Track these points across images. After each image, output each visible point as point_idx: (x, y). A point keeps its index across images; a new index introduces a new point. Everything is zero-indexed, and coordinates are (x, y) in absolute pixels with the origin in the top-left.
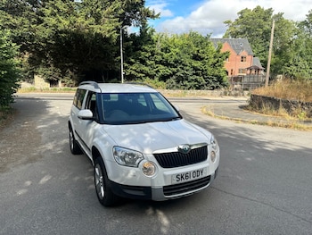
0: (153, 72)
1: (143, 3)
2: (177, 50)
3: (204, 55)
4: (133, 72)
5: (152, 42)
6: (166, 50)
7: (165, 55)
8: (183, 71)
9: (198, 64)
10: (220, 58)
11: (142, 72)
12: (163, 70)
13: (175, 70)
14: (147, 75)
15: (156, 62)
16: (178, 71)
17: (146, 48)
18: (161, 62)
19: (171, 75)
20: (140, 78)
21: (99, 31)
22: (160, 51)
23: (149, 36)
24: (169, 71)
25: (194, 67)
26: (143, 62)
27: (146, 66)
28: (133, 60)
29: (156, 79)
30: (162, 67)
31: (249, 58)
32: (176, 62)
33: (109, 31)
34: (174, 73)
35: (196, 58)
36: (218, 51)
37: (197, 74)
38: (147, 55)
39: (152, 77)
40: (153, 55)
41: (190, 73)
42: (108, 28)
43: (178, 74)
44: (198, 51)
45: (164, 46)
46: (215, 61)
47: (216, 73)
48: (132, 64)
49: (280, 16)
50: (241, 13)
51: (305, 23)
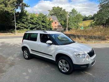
0: (27, 26)
1: (22, 1)
2: (36, 19)
3: (45, 21)
4: (19, 27)
5: (27, 16)
6: (32, 19)
7: (32, 20)
8: (39, 26)
9: (44, 24)
10: (50, 22)
11: (23, 26)
12: (31, 26)
13: (36, 26)
14: (25, 27)
15: (28, 23)
16: (37, 26)
17: (24, 17)
18: (30, 23)
19: (35, 28)
20: (22, 29)
21: (7, 10)
22: (30, 19)
23: (25, 13)
24: (34, 26)
25: (42, 25)
26: (23, 23)
27: (24, 24)
28: (19, 22)
29: (29, 29)
30: (31, 25)
31: (57, 23)
32: (36, 23)
33: (11, 10)
34: (36, 27)
35: (43, 22)
36: (49, 20)
37: (44, 28)
38: (25, 20)
39: (27, 28)
40: (27, 20)
41: (41, 27)
42: (11, 9)
43: (38, 27)
44: (44, 20)
45: (31, 17)
46: (49, 23)
47: (50, 27)
48: (19, 23)
49: (64, 10)
50: (53, 8)
51: (71, 13)
